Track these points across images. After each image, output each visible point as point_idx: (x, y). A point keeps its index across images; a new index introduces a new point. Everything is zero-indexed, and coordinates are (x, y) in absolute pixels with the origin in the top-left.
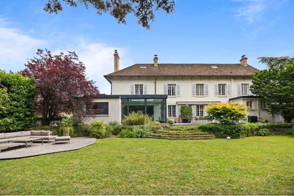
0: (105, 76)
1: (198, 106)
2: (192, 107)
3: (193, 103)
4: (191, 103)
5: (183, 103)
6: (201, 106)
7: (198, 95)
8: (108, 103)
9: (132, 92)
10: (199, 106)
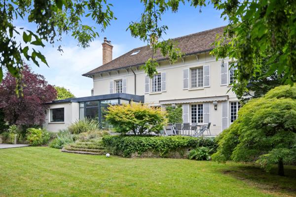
0: (83, 75)
1: (193, 107)
2: (183, 108)
3: (185, 102)
4: (182, 102)
5: (167, 103)
6: (199, 106)
7: (196, 86)
8: (63, 108)
9: (111, 91)
10: (196, 106)
